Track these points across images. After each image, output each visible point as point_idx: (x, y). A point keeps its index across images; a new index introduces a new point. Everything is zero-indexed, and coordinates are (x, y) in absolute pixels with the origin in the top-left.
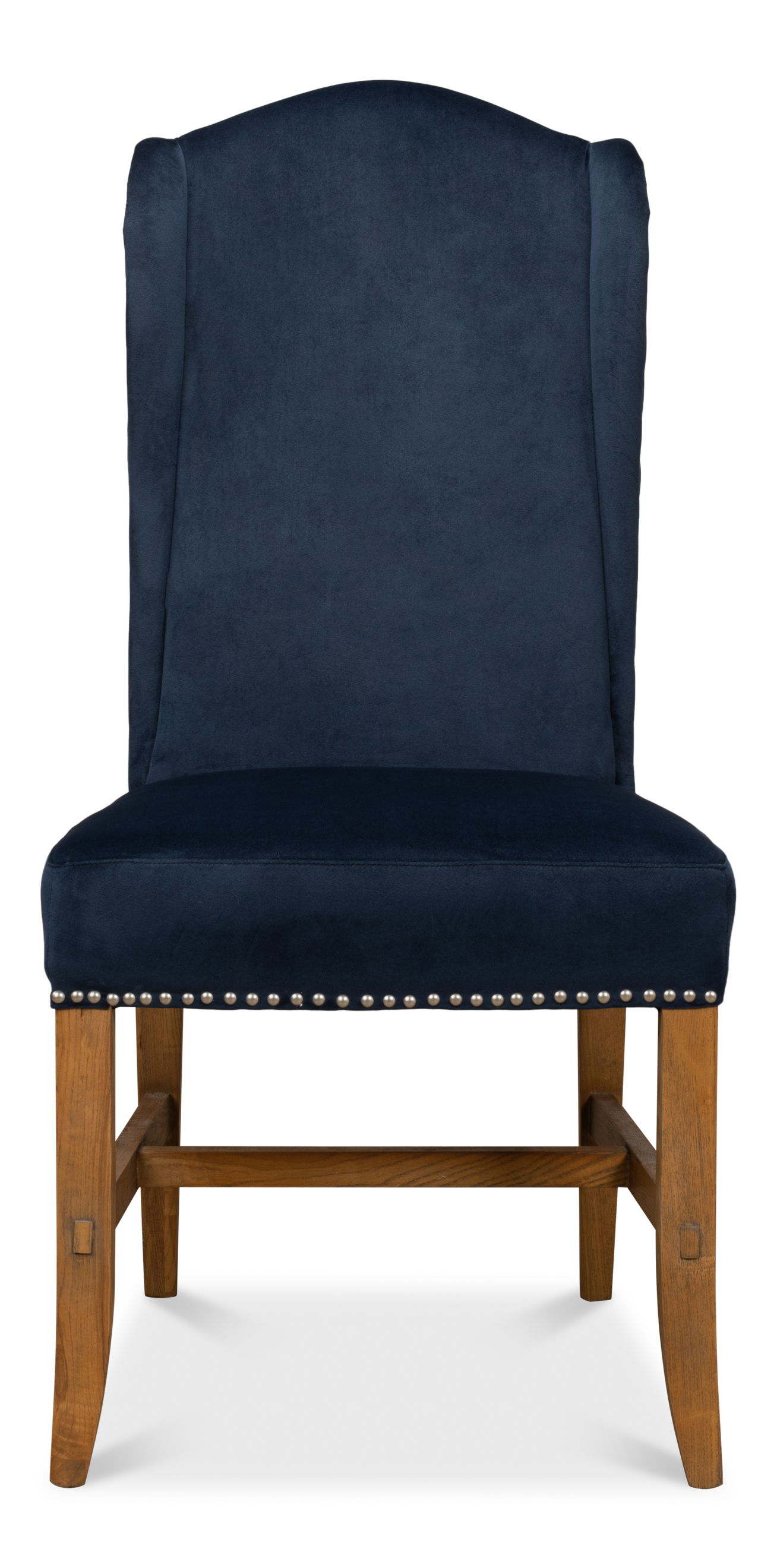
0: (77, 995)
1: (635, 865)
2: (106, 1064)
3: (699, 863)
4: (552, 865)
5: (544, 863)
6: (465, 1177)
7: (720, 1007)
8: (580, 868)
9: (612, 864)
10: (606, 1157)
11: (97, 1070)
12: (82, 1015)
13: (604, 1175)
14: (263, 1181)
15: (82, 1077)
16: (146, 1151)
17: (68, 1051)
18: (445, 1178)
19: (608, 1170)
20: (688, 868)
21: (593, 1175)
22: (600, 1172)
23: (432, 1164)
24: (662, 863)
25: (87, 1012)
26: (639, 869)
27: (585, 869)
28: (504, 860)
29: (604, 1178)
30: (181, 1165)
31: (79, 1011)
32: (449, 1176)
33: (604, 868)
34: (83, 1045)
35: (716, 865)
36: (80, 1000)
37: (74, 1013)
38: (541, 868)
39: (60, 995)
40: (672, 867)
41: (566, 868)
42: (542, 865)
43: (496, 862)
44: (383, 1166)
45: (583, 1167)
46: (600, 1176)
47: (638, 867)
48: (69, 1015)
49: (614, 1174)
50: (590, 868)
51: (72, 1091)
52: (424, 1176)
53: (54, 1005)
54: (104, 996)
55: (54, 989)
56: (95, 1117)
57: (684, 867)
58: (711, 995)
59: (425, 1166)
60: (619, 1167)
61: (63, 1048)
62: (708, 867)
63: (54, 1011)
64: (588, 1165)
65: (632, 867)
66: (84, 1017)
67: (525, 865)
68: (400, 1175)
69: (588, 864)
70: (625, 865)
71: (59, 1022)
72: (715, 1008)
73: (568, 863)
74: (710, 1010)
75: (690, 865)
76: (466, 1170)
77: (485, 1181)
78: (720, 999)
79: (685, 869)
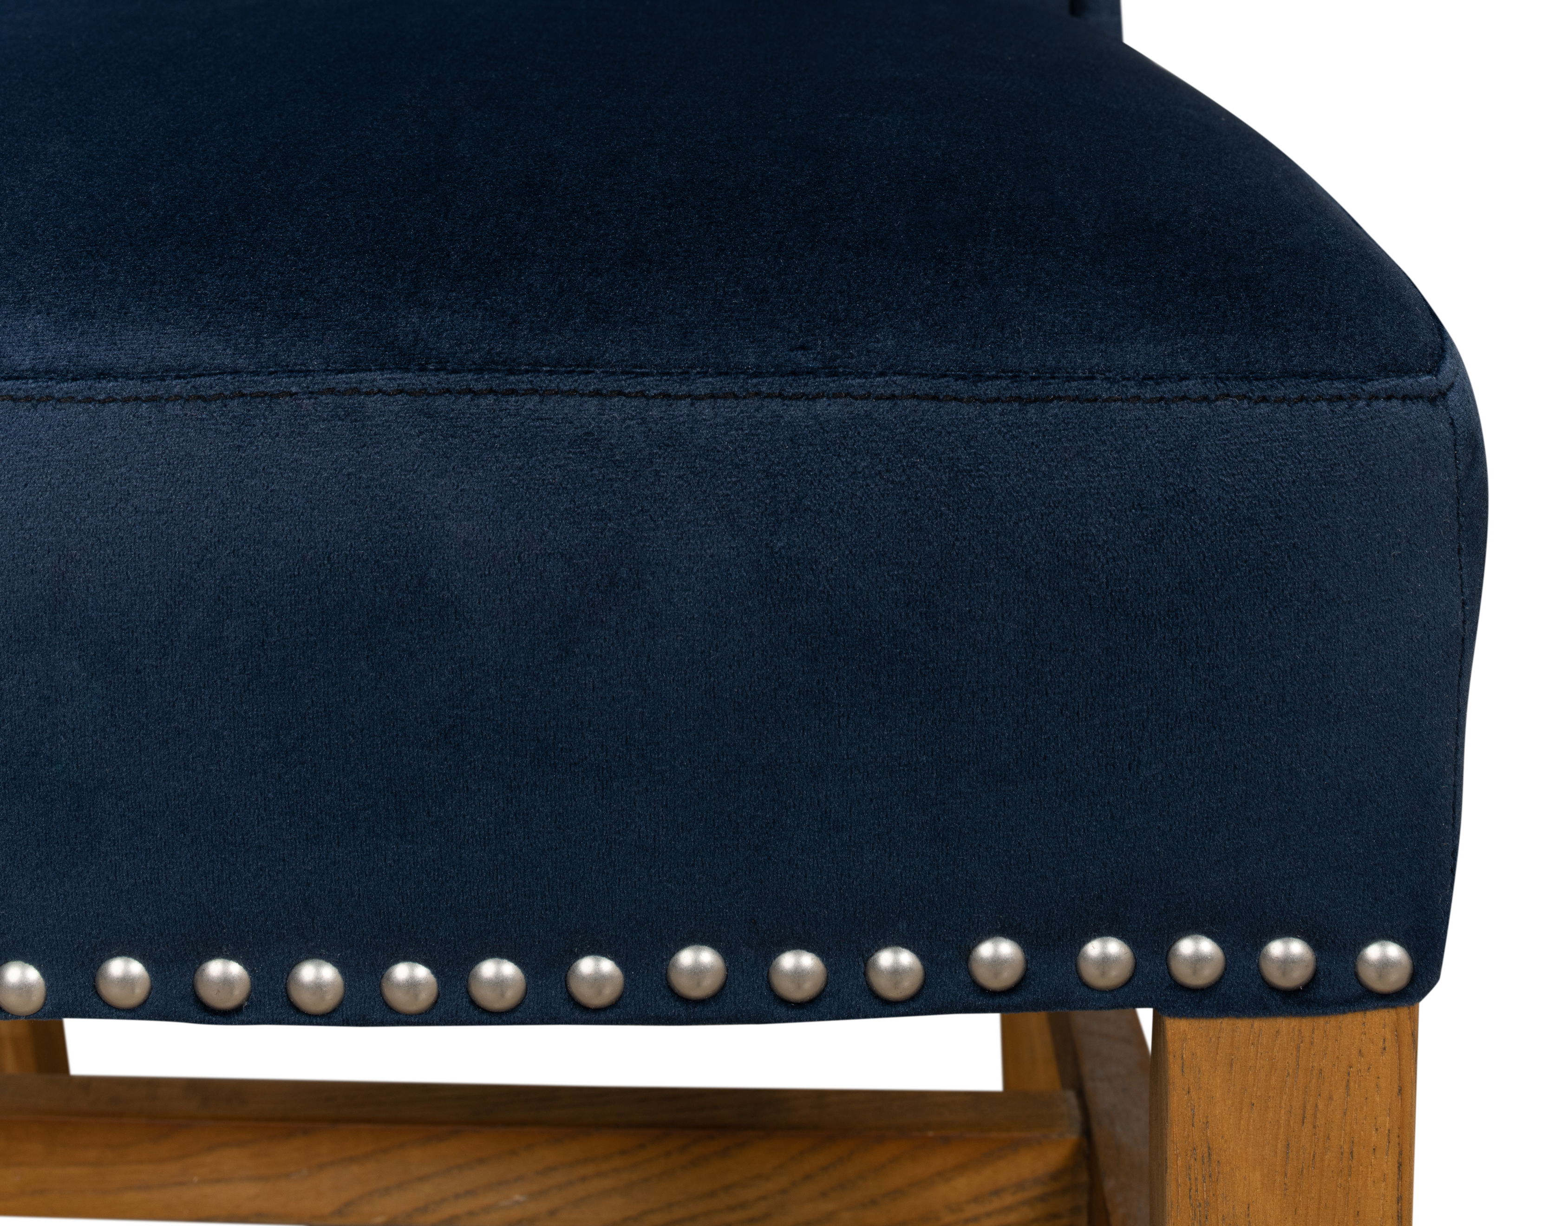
1: (1030, 389)
3: (1331, 375)
4: (642, 394)
5: (611, 384)
6: (582, 1200)
7: (1428, 1006)
8: (775, 405)
9: (923, 386)
10: (1015, 1146)
13: (1008, 1199)
19: (1020, 1186)
20: (1283, 400)
21: (977, 1199)
22: (997, 1192)
24: (1162, 378)
26: (1054, 408)
27: (797, 411)
28: (423, 369)
29: (1009, 1209)
33: (886, 405)
35: (1407, 383)
38: (592, 405)
40: (1206, 398)
41: (705, 409)
42: (597, 393)
43: (380, 379)
45: (943, 1175)
46: (996, 1204)
47: (1047, 400)
49: (1042, 1199)
50: (820, 406)
57: (1265, 399)
60: (1055, 1176)
62: (1374, 397)
64: (961, 1168)
65: (1019, 399)
67: (513, 392)
68: (386, 1191)
69: (812, 385)
70: (990, 389)
72: (1404, 1012)
73: (717, 383)
74: (1381, 1023)
75: (1288, 389)
76: (584, 1179)
79: (1264, 408)
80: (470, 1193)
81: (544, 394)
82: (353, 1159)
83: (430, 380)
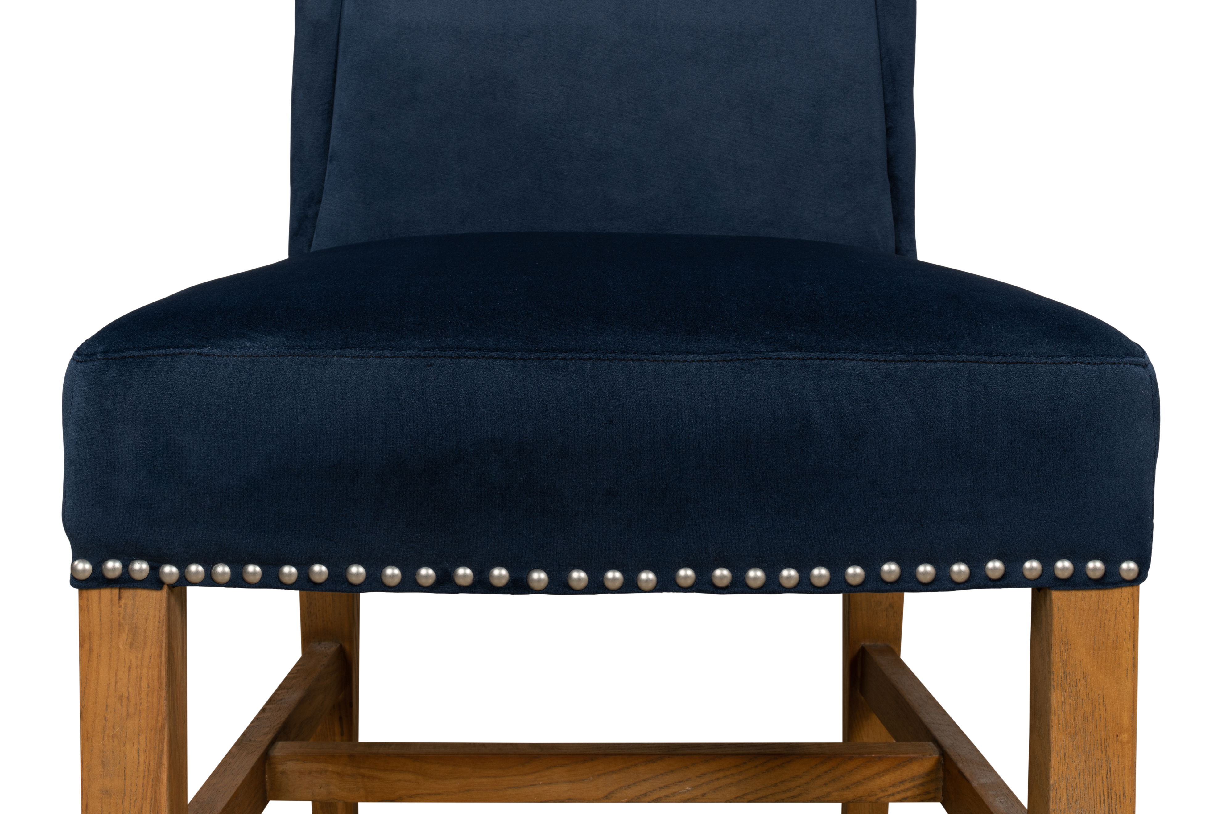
0: (113, 566)
1: (1009, 359)
2: (159, 677)
3: (1110, 356)
4: (877, 360)
5: (866, 357)
6: (717, 789)
7: (1142, 586)
8: (923, 364)
9: (973, 358)
10: (911, 760)
11: (145, 685)
12: (120, 598)
13: (907, 785)
14: (439, 794)
15: (121, 698)
16: (281, 749)
17: (99, 656)
18: (688, 790)
19: (913, 779)
20: (1095, 364)
21: (893, 785)
22: (902, 782)
23: (672, 771)
24: (1053, 357)
25: (128, 593)
26: (1018, 366)
27: (931, 365)
28: (801, 351)
29: (908, 790)
30: (326, 771)
31: (116, 591)
32: (695, 787)
33: (961, 364)
34: (121, 647)
35: (1136, 359)
36: (117, 574)
37: (107, 594)
38: (860, 364)
39: (84, 567)
40: (1069, 363)
41: (899, 365)
42: (862, 360)
43: (788, 355)
44: (604, 774)
45: (879, 774)
46: (902, 787)
47: (1016, 363)
48: (100, 598)
49: (922, 785)
50: (939, 364)
51: (106, 719)
52: (660, 788)
53: (75, 582)
54: (155, 569)
55: (77, 555)
56: (142, 761)
57: (1089, 363)
58: (1129, 567)
59: (662, 774)
60: (928, 774)
61: (91, 650)
62: (1125, 364)
63: (76, 591)
64: (887, 771)
65: (1005, 363)
66: (123, 601)
67: (833, 359)
68: (628, 787)
69: (935, 358)
70: (995, 359)
71: (83, 609)
72: (1135, 588)
73: (903, 356)
74: (1126, 591)
75: (1097, 360)
76: (718, 779)
77: (745, 794)
78: (1142, 575)
79: (1089, 366)
80: (666, 787)
81: (844, 360)
82: (613, 772)
83: (804, 354)
